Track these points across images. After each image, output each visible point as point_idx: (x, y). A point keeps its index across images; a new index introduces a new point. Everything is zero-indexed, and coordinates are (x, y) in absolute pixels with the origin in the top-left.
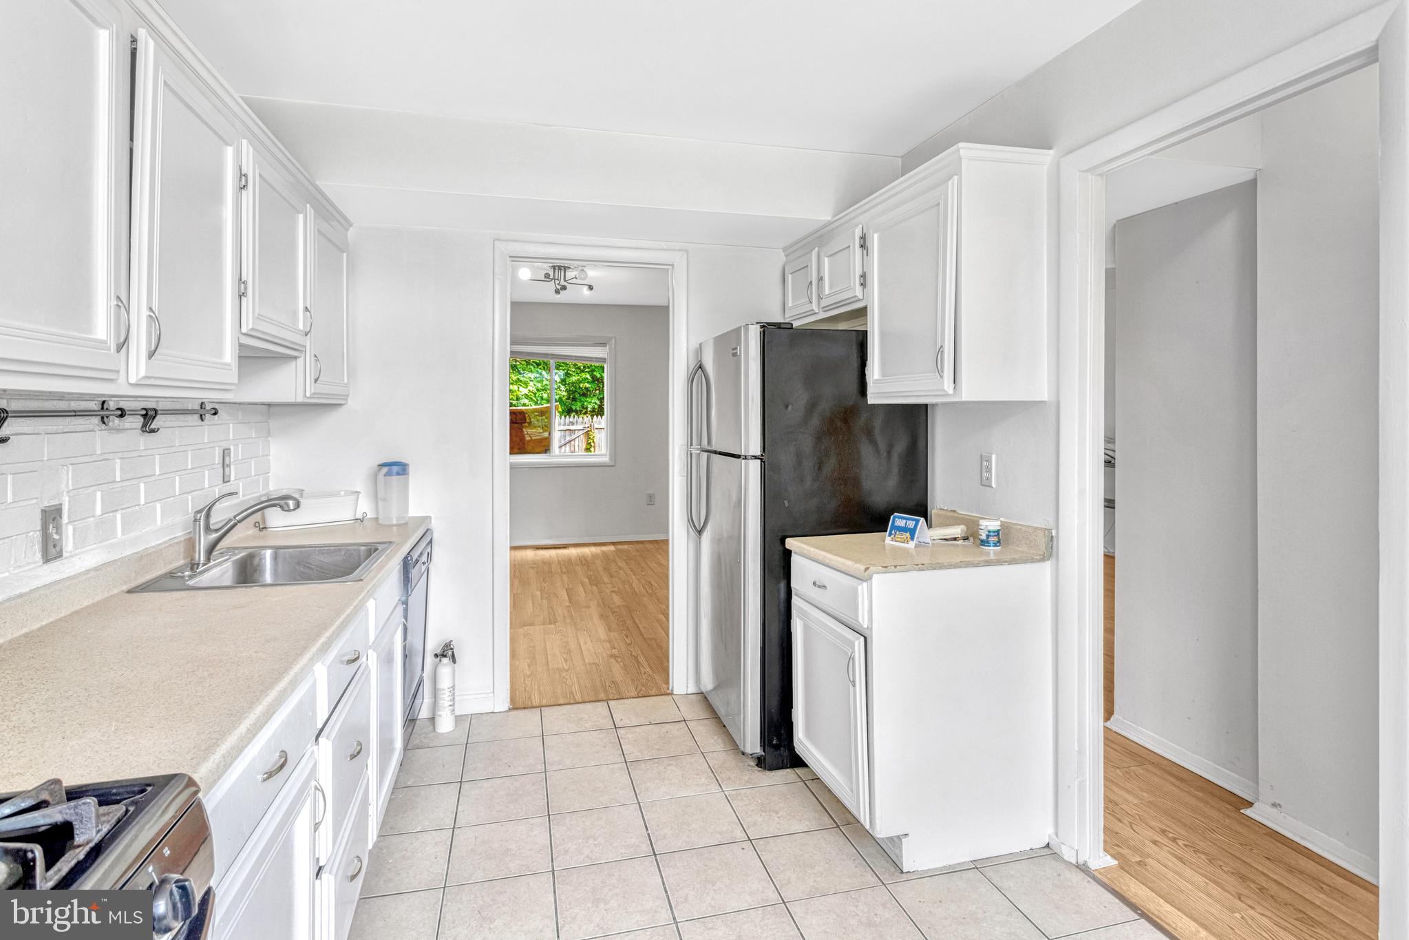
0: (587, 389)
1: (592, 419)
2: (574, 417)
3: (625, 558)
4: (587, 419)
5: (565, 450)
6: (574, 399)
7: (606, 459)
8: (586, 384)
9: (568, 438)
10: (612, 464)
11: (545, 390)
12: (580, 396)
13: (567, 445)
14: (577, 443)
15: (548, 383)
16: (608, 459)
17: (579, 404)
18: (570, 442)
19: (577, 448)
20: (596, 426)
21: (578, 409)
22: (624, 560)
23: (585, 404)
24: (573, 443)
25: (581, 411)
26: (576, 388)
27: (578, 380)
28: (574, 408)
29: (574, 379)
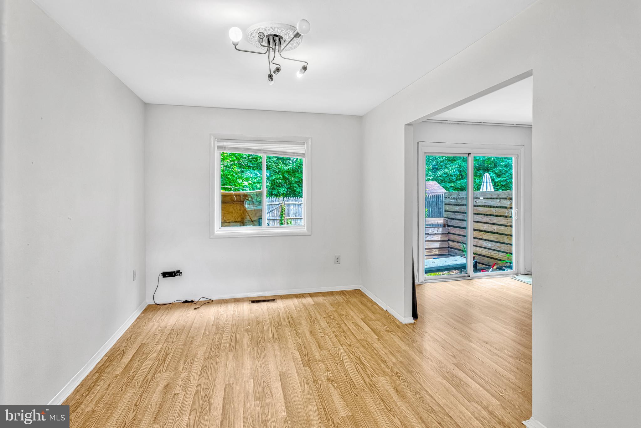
0: (280, 183)
1: (284, 199)
2: (274, 198)
3: (324, 316)
4: (281, 198)
5: (269, 216)
6: (274, 188)
7: (304, 230)
8: (280, 180)
9: (271, 209)
10: (310, 234)
11: (259, 183)
12: (277, 187)
13: (270, 213)
14: (275, 212)
15: (260, 179)
16: (306, 230)
17: (276, 191)
18: (272, 211)
19: (275, 214)
20: (286, 203)
21: (276, 193)
22: (324, 318)
23: (280, 191)
24: (273, 211)
25: (277, 195)
26: (275, 183)
27: (276, 178)
28: (273, 193)
29: (274, 178)
